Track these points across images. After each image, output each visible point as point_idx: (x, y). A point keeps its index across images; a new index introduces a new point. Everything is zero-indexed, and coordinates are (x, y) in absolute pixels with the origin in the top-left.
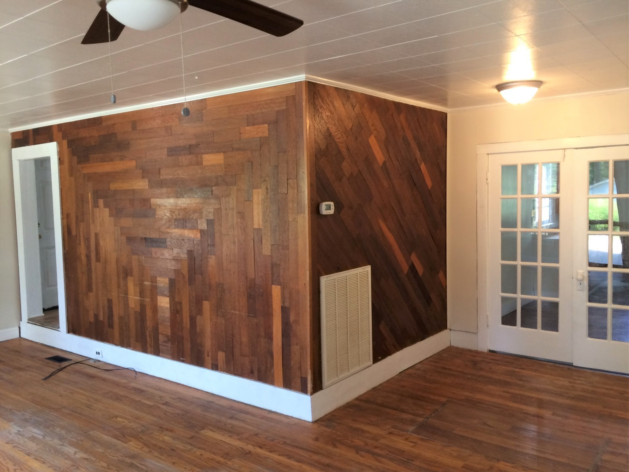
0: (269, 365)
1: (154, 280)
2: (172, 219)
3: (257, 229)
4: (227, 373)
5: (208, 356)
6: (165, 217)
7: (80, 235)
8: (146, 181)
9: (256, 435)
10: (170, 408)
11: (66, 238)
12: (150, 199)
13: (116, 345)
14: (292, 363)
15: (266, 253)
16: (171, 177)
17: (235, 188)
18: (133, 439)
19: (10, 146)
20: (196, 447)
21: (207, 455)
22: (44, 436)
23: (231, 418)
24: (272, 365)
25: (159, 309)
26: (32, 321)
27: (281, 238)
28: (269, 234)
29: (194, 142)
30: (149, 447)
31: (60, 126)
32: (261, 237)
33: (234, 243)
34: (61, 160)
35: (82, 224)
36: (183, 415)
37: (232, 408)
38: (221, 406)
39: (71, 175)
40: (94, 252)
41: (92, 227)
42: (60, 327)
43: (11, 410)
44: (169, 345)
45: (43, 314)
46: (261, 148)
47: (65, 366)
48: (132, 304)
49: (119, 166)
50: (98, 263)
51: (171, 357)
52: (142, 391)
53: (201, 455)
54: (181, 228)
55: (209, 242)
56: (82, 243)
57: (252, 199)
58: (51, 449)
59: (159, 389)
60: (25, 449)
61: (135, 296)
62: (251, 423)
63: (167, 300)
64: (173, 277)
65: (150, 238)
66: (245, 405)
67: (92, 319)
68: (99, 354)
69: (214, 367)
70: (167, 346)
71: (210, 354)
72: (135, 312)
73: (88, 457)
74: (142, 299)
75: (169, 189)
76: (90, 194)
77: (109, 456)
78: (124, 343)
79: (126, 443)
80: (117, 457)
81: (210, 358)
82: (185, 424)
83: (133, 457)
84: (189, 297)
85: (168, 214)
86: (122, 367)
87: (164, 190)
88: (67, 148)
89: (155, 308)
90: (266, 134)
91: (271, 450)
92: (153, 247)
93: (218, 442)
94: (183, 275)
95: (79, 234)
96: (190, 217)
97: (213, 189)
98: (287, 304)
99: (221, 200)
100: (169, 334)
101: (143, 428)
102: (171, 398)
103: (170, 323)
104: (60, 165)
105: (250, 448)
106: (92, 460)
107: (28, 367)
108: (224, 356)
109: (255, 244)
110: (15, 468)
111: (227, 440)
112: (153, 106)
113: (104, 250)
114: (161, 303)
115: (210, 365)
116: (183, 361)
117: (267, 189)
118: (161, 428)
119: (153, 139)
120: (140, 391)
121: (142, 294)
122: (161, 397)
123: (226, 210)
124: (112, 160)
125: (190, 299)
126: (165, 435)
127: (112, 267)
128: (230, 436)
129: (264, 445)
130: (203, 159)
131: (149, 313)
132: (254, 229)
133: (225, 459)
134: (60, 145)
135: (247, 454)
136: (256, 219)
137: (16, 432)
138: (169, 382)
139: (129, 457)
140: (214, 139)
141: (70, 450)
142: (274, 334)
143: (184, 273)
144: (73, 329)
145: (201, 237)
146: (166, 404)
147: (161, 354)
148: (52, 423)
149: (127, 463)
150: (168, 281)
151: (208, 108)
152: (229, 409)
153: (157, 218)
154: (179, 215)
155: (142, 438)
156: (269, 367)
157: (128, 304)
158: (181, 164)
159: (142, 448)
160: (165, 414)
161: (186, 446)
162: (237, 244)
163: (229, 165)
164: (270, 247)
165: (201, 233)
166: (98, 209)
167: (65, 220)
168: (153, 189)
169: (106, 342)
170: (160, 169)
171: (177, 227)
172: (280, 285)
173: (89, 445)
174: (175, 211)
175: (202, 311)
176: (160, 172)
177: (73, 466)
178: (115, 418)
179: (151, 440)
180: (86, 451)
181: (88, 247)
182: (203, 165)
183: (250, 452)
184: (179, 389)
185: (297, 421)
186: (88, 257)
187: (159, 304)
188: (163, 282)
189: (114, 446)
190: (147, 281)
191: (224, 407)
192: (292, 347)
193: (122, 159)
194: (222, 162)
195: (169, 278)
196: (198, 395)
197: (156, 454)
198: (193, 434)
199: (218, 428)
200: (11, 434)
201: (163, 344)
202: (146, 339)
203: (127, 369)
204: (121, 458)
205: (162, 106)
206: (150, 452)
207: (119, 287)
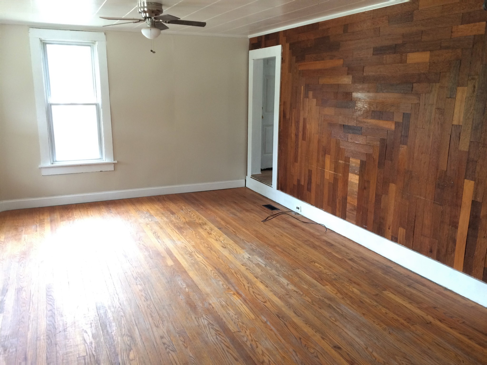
0: (450, 249)
1: (347, 160)
2: (370, 111)
3: (456, 125)
4: (406, 246)
5: (389, 229)
6: (364, 109)
7: (292, 119)
8: (351, 77)
9: (435, 308)
10: (355, 264)
11: (282, 120)
12: (352, 93)
13: (312, 205)
14: (476, 253)
15: (462, 149)
16: (374, 74)
17: (438, 85)
18: (329, 284)
19: (248, 48)
20: (380, 304)
21: (391, 315)
22: (266, 265)
23: (409, 286)
24: (453, 251)
25: (349, 184)
26: (254, 177)
27: (483, 136)
28: (470, 131)
29: (400, 42)
30: (341, 294)
31: (285, 32)
32: (460, 134)
33: (429, 136)
34: (283, 59)
35: (294, 110)
36: (366, 273)
37: (408, 277)
38: (398, 272)
39: (290, 71)
40: (302, 133)
41: (302, 113)
42: (273, 184)
43: (243, 240)
44: (355, 213)
45: (261, 173)
46: (473, 46)
47: (276, 214)
48: (327, 177)
49: (329, 64)
50: (304, 141)
51: (355, 223)
52: (332, 245)
53: (386, 313)
54: (377, 119)
55: (403, 133)
56: (293, 125)
57: (454, 96)
58: (271, 277)
59: (345, 246)
60: (254, 272)
61: (330, 170)
62: (428, 295)
63: (357, 177)
64: (364, 159)
65: (348, 126)
66: (420, 277)
67: (296, 183)
68: (299, 209)
69: (393, 239)
70: (353, 214)
71: (391, 228)
72: (329, 183)
73: (297, 291)
74: (336, 173)
75: (370, 84)
76: (302, 87)
77: (312, 294)
78: (318, 204)
79: (324, 286)
80: (319, 296)
81: (390, 231)
82: (369, 281)
83: (330, 299)
84: (377, 178)
85: (366, 107)
86: (315, 222)
87: (366, 86)
88: (289, 50)
89: (346, 182)
90: (482, 32)
91: (451, 326)
92: (350, 133)
93: (400, 306)
94: (374, 159)
95: (292, 117)
96: (388, 110)
97: (413, 85)
98: (479, 199)
99: (421, 96)
100: (356, 204)
101: (335, 276)
102: (354, 256)
103: (358, 196)
104: (282, 63)
105: (430, 318)
106: (300, 293)
107: (252, 209)
108: (405, 232)
109: (452, 140)
110: (248, 285)
111: (408, 306)
112: (366, 10)
113: (309, 132)
114: (352, 179)
115: (390, 237)
116: (366, 228)
117: (474, 87)
118: (349, 280)
119: (361, 40)
120: (331, 245)
121: (336, 169)
122: (347, 253)
123: (425, 105)
124: (323, 59)
125: (377, 180)
126: (354, 287)
127: (314, 146)
128: (410, 303)
129: (444, 320)
130: (408, 57)
131: (340, 185)
132: (453, 125)
133: (408, 323)
134: (283, 48)
135: (428, 323)
136: (456, 116)
137: (247, 257)
138: (352, 242)
139: (328, 299)
140: (422, 38)
141: (284, 281)
142: (460, 223)
143: (375, 157)
144: (281, 187)
145: (395, 128)
146: (351, 260)
147: (347, 219)
148: (270, 256)
149: (327, 303)
150: (359, 163)
151: (420, 9)
152: (406, 277)
153: (356, 109)
154: (377, 107)
155: (335, 285)
156: (450, 251)
157: (324, 176)
158: (384, 62)
159: (337, 293)
160: (352, 268)
161: (372, 301)
162: (431, 138)
163: (434, 63)
164: (468, 144)
165: (395, 124)
166: (307, 99)
167: (282, 107)
168: (356, 84)
169: (305, 201)
170: (364, 67)
171: (373, 118)
172: (475, 181)
173: (297, 280)
174: (373, 104)
175: (388, 192)
176: (364, 69)
177: (287, 295)
178: (313, 263)
179: (343, 288)
180: (295, 285)
181: (297, 128)
182: (406, 63)
183: (431, 322)
184: (361, 250)
185: (474, 304)
186: (297, 135)
187: (349, 180)
188: (355, 163)
189: (315, 286)
190: (341, 160)
191: (401, 274)
192: (478, 239)
193: (331, 59)
194: (428, 60)
195: (360, 160)
196: (377, 258)
197: (348, 302)
198: (377, 292)
199: (399, 292)
200: (244, 258)
201: (350, 211)
202: (336, 205)
203: (320, 224)
204: (321, 298)
205: (373, 10)
206: (343, 298)
207: (318, 161)
